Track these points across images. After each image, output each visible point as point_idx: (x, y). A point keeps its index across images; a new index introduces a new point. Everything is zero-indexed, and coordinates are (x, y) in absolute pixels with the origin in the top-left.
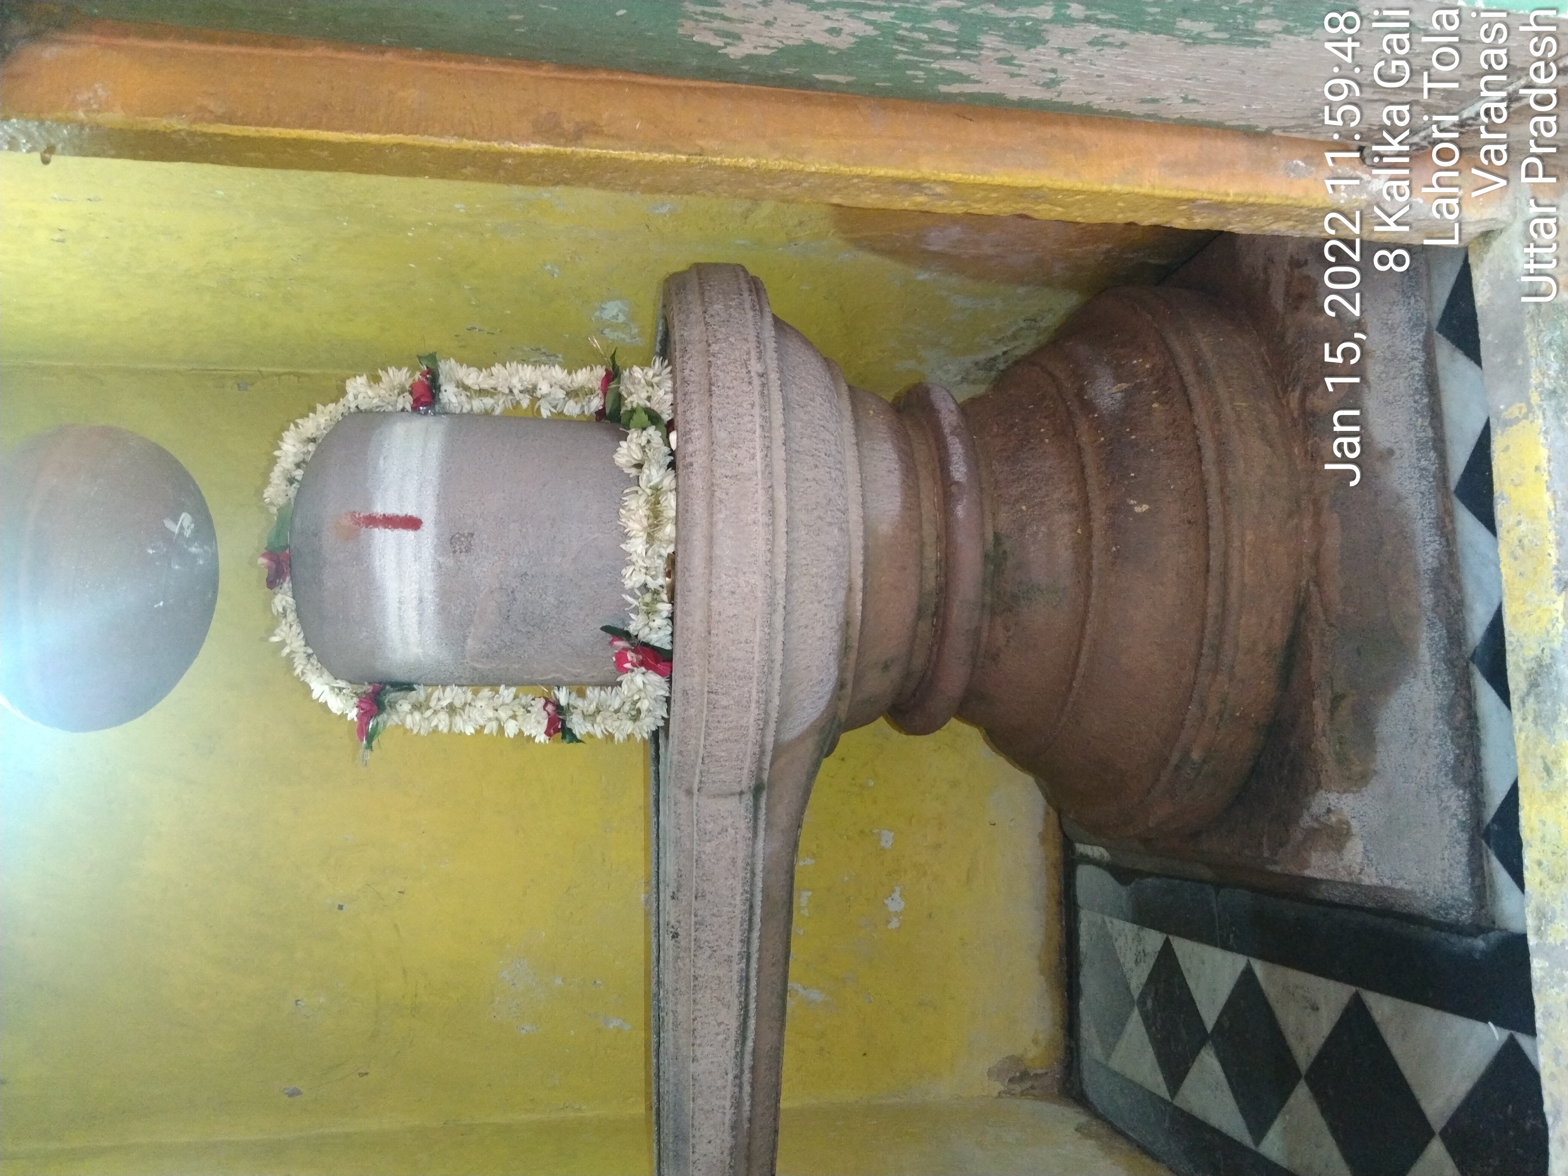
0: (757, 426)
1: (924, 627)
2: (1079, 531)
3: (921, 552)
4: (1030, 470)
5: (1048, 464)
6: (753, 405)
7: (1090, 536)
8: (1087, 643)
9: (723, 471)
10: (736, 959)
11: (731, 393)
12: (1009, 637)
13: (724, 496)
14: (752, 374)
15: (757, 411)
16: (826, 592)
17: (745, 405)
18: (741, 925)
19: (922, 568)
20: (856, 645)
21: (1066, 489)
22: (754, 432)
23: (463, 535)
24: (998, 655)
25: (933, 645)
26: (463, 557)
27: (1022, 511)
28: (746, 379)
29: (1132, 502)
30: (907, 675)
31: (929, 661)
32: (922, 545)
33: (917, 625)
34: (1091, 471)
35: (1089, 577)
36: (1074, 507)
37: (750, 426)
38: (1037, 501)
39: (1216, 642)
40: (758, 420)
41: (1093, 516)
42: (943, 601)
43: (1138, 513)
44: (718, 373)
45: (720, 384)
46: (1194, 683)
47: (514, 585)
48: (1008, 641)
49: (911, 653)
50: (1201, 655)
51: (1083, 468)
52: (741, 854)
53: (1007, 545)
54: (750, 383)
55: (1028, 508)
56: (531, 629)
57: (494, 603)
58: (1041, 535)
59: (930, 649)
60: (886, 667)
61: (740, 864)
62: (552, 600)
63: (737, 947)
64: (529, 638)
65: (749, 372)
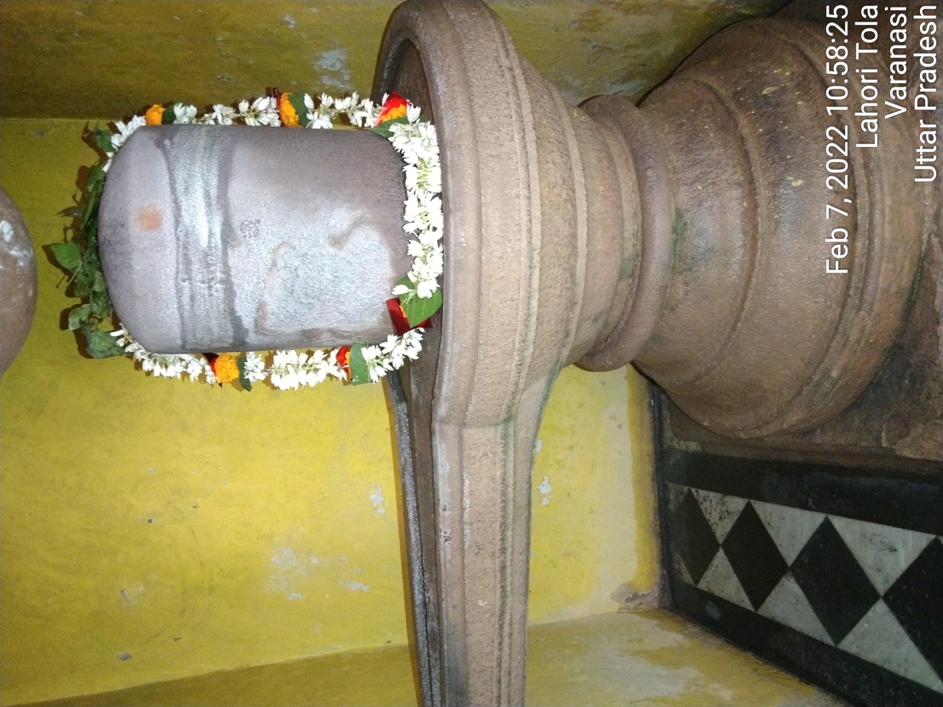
0: (513, 113)
1: (622, 285)
2: (745, 204)
3: (622, 226)
4: (702, 157)
5: (716, 152)
6: (507, 94)
7: (756, 206)
8: (751, 293)
9: (489, 152)
10: (498, 553)
11: (488, 83)
12: (688, 291)
13: (490, 173)
14: (503, 68)
15: (512, 99)
16: (564, 258)
17: (501, 93)
18: (500, 528)
19: (623, 239)
20: (580, 301)
21: (733, 171)
22: (511, 117)
23: (251, 222)
24: (677, 306)
25: (628, 300)
26: (252, 240)
27: (698, 189)
28: (499, 73)
29: (790, 178)
30: (606, 325)
31: (623, 313)
32: (622, 219)
33: (617, 285)
34: (754, 155)
35: (755, 240)
36: (740, 185)
37: (506, 112)
38: (710, 181)
39: (861, 285)
40: (513, 106)
41: (757, 190)
42: (639, 264)
43: (795, 187)
44: (475, 67)
45: (478, 76)
46: (841, 318)
47: (296, 264)
48: (686, 294)
49: (611, 308)
50: (849, 296)
51: (746, 155)
52: (499, 473)
53: (688, 218)
54: (503, 76)
55: (703, 188)
56: (312, 301)
57: (279, 280)
58: (715, 208)
59: (626, 305)
60: (596, 320)
61: (499, 480)
62: (329, 276)
63: (499, 544)
64: (309, 309)
65: (500, 67)
